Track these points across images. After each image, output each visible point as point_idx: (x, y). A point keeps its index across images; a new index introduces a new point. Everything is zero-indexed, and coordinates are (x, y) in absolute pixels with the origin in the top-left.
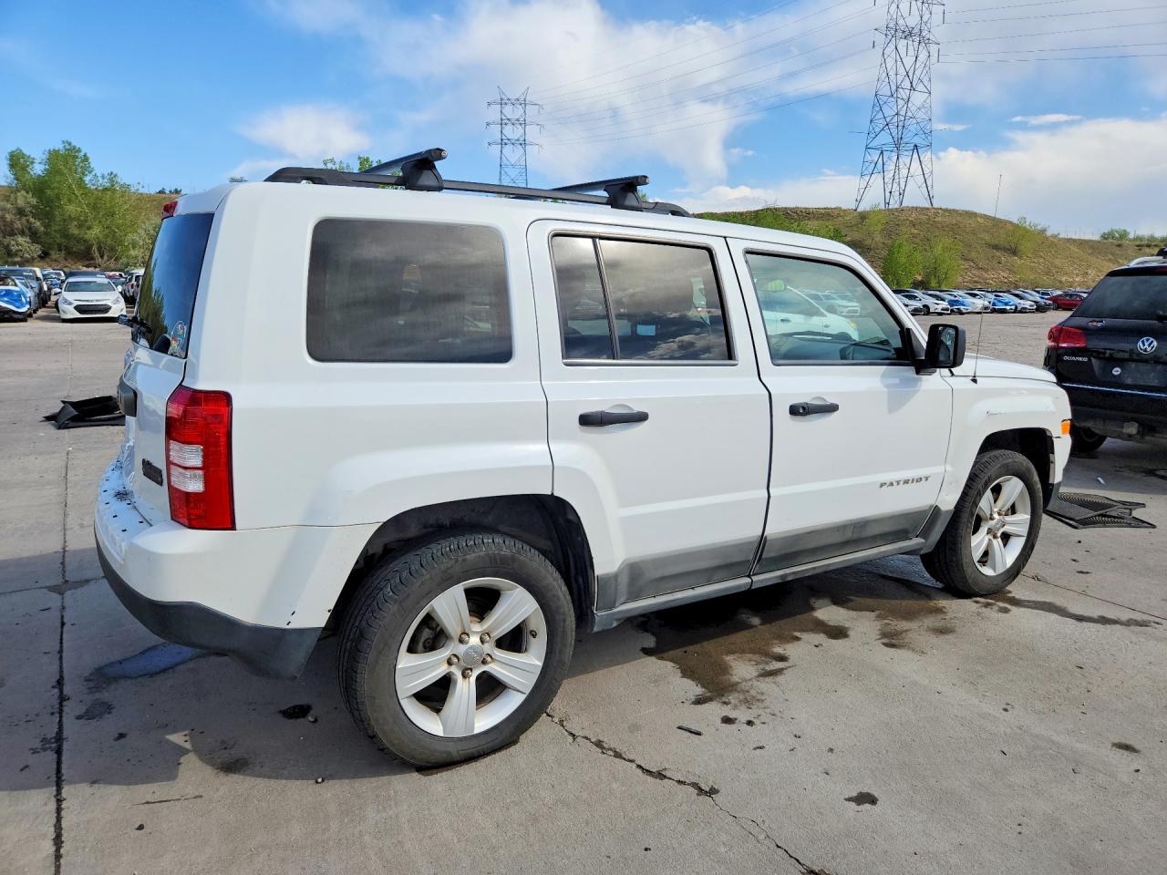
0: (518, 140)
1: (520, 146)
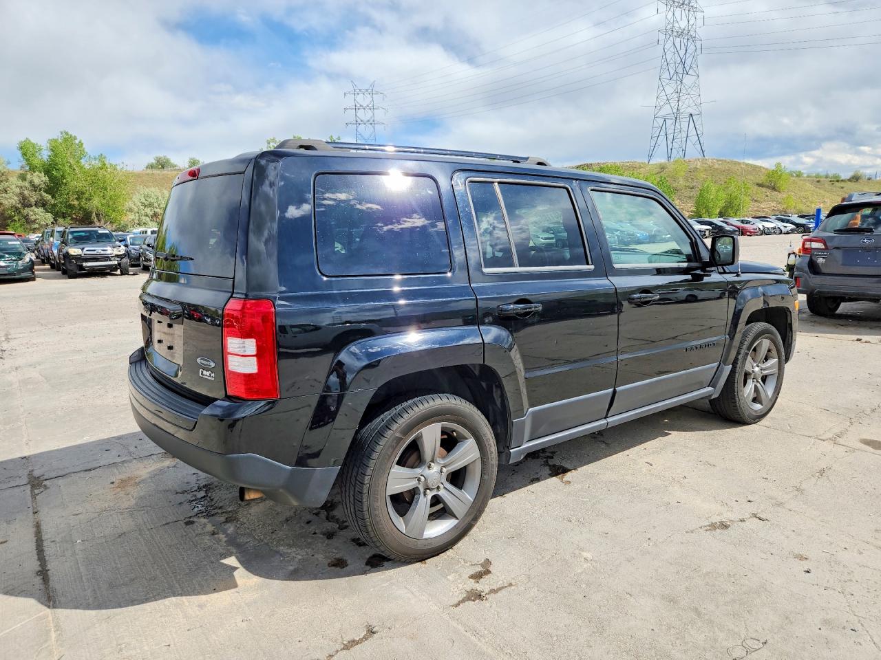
0: (368, 121)
1: (370, 125)
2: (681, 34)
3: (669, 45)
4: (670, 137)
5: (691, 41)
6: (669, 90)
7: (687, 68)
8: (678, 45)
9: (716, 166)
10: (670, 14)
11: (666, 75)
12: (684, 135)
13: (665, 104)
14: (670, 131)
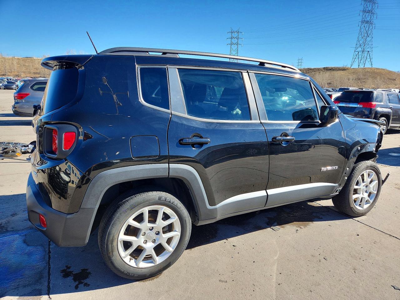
2: (367, 22)
3: (363, 26)
4: (360, 59)
5: (371, 25)
6: (361, 42)
7: (369, 34)
8: (366, 26)
9: (375, 71)
10: (364, 15)
11: (360, 37)
12: (365, 58)
13: (359, 47)
14: (360, 57)
